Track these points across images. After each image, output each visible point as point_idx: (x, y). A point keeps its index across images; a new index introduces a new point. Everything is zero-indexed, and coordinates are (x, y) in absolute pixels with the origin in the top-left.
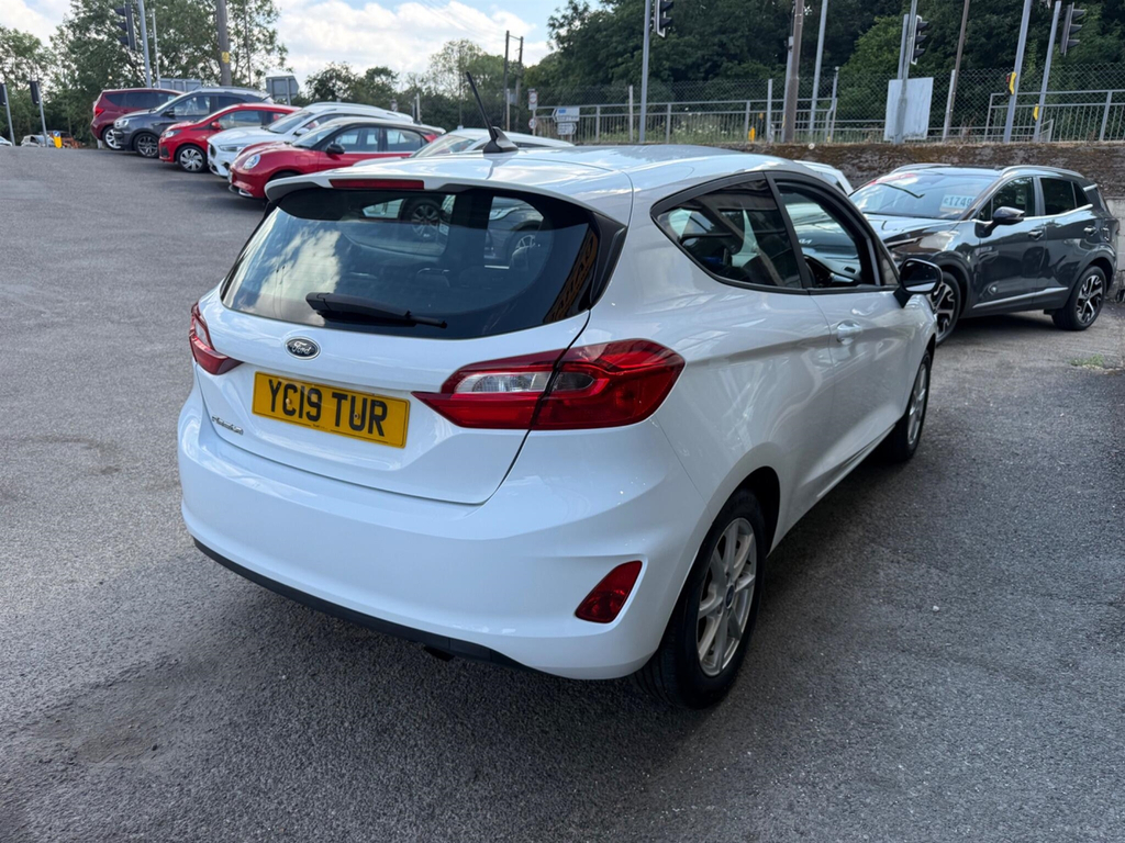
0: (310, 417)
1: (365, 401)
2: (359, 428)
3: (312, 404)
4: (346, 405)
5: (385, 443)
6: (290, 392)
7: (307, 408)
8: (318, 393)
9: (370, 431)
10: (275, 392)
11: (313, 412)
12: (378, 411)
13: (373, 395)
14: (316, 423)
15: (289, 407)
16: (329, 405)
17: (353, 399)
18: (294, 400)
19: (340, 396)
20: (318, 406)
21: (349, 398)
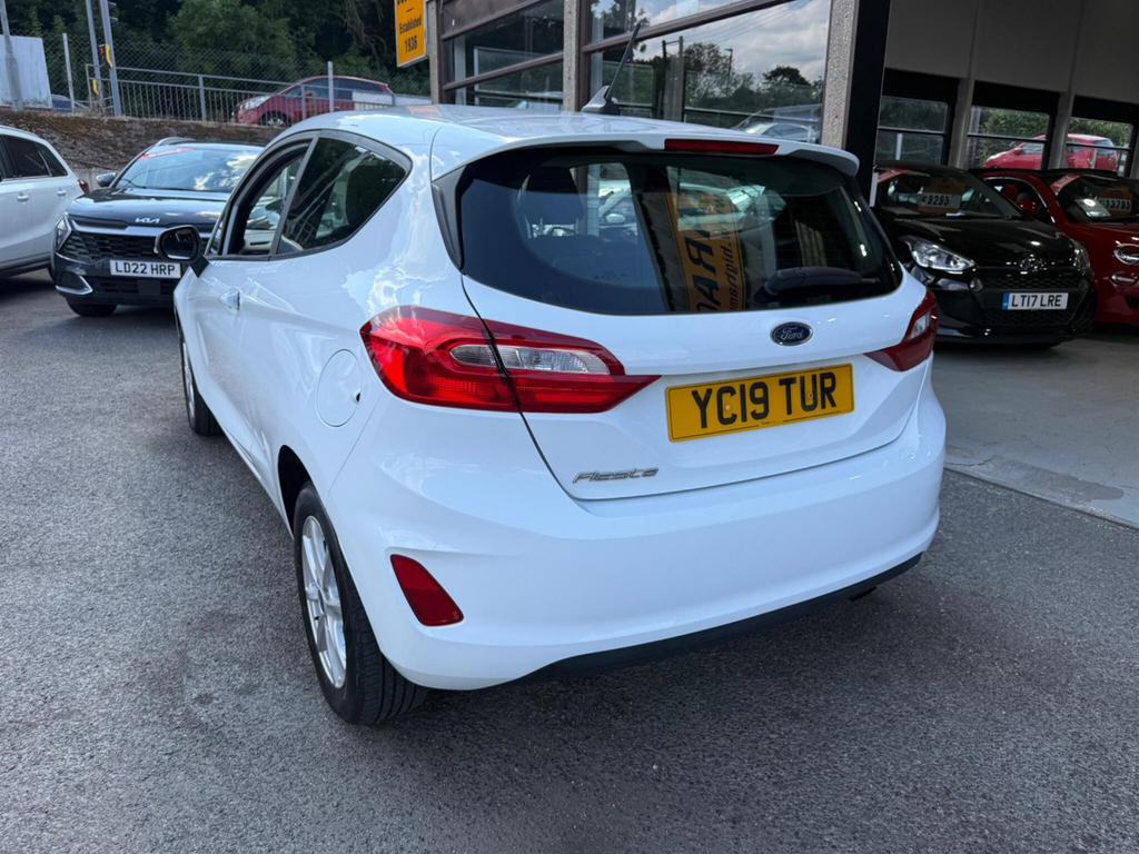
0: (756, 416)
1: (814, 377)
2: (813, 407)
3: (755, 401)
4: (795, 389)
5: (838, 412)
6: (726, 397)
7: (751, 407)
8: (763, 386)
9: (823, 406)
10: (703, 405)
11: (760, 409)
12: (828, 383)
13: (821, 369)
14: (765, 420)
15: (727, 415)
16: (777, 395)
17: (802, 379)
18: (732, 405)
19: (787, 382)
20: (765, 400)
21: (798, 381)
